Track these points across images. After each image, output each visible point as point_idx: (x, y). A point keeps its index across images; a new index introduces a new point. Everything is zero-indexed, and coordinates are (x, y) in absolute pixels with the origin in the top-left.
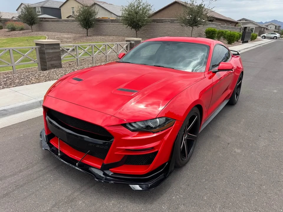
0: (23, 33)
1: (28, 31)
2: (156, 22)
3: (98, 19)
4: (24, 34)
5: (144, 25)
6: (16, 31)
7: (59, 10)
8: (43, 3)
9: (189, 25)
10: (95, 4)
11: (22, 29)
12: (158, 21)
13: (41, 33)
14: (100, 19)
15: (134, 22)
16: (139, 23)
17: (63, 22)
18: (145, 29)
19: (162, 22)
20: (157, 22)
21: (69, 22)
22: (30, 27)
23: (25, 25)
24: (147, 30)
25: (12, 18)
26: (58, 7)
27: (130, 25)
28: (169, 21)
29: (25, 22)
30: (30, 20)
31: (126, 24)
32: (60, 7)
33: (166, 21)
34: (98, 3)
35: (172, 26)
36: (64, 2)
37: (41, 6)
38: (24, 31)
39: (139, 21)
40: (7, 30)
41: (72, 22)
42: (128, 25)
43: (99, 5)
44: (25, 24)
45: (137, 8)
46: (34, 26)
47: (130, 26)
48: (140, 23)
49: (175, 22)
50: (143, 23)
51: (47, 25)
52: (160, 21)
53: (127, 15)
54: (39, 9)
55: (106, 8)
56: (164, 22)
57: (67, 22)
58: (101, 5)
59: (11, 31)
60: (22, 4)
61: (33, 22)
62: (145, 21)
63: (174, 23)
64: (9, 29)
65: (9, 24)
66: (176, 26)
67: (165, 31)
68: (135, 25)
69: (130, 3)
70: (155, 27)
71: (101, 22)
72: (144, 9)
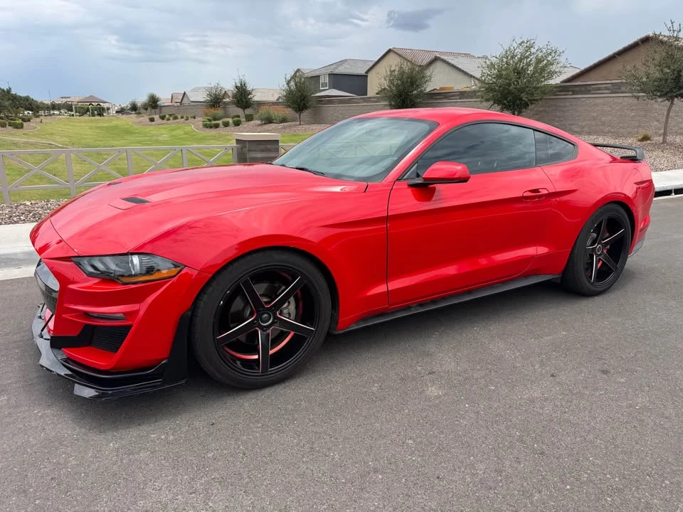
0: (284, 128)
1: (294, 123)
2: (570, 93)
3: (433, 92)
4: (283, 130)
5: (536, 100)
6: (272, 124)
7: (364, 77)
8: (334, 66)
9: (659, 94)
10: (436, 59)
11: (284, 120)
12: (576, 89)
13: (314, 127)
14: (436, 91)
15: (510, 93)
16: (522, 95)
17: (359, 103)
18: (541, 112)
19: (588, 92)
20: (574, 93)
21: (371, 102)
22: (297, 115)
23: (289, 112)
24: (545, 111)
25: (277, 100)
26: (362, 72)
27: (497, 101)
28: (606, 88)
29: (289, 106)
30: (299, 101)
31: (487, 100)
32: (367, 72)
33: (599, 89)
34: (442, 57)
35: (616, 100)
36: (376, 60)
37: (329, 71)
38: (285, 124)
39: (522, 90)
40: (259, 122)
41: (376, 102)
42: (495, 103)
43: (444, 61)
44: (290, 109)
45: (520, 60)
46: (305, 114)
47: (498, 105)
48: (524, 97)
49: (623, 89)
50: (532, 94)
51: (329, 110)
52: (583, 89)
53: (494, 78)
54: (325, 79)
55: (460, 67)
56: (593, 92)
57: (367, 102)
58: (450, 61)
59: (265, 124)
60: (298, 70)
61: (304, 104)
62: (539, 91)
63: (622, 93)
64: (262, 120)
65: (263, 111)
66: (626, 99)
67: (595, 114)
68: (510, 100)
69: (506, 48)
70: (568, 104)
71: (436, 99)
72: (539, 61)
